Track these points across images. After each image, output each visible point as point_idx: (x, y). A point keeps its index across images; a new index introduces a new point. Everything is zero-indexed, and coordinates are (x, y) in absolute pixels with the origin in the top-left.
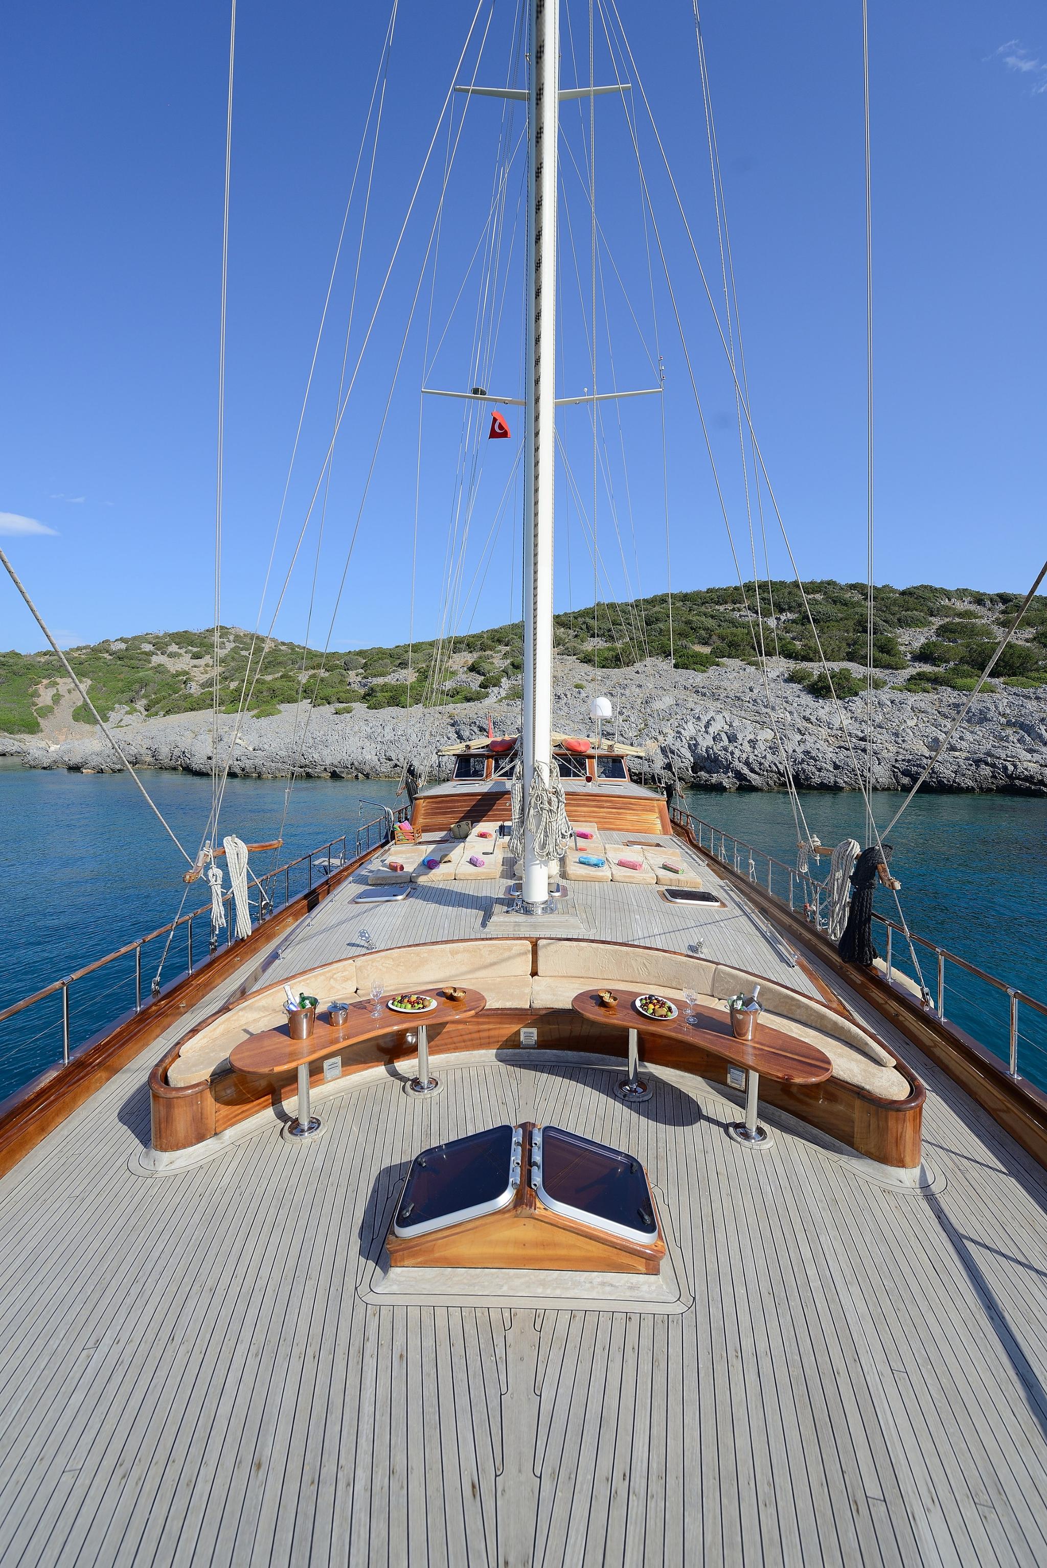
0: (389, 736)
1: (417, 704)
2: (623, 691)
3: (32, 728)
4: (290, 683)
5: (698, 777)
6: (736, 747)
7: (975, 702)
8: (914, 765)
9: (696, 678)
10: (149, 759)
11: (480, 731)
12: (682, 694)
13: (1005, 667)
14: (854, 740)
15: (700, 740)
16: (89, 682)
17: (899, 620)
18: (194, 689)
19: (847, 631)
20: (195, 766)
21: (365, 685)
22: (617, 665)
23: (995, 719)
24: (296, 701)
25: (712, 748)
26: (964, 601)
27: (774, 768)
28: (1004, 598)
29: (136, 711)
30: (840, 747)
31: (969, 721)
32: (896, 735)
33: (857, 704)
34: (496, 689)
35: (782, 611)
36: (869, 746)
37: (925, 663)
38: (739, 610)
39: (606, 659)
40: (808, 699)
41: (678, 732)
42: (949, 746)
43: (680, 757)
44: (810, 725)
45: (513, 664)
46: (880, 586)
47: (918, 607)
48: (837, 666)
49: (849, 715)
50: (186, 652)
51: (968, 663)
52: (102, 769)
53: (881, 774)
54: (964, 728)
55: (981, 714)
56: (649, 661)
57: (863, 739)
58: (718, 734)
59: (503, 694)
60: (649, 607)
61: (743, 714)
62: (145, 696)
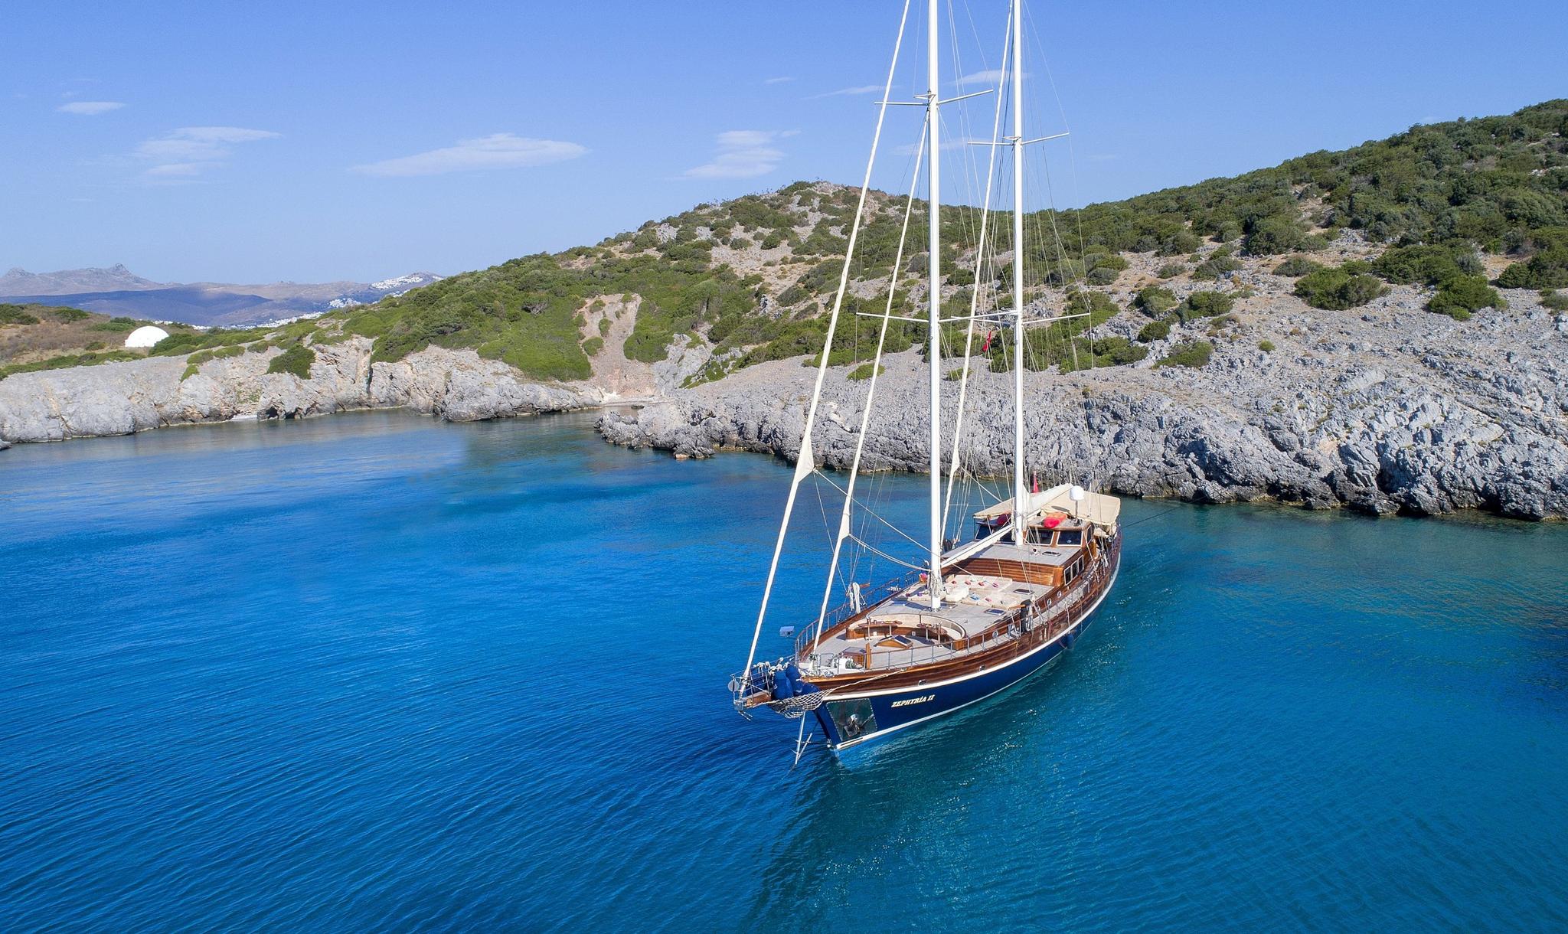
3: (583, 371)
6: (1435, 452)
15: (1394, 438)
16: (642, 301)
18: (770, 306)
25: (1403, 452)
27: (1470, 485)
34: (1159, 344)
41: (1370, 427)
43: (1361, 461)
45: (1193, 304)
50: (754, 238)
58: (1421, 431)
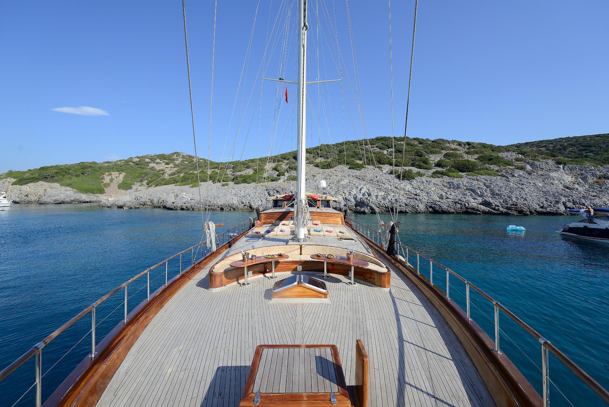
0: (243, 194)
1: (253, 182)
2: (330, 177)
3: (102, 192)
4: (204, 174)
5: (357, 209)
6: (370, 198)
7: (455, 181)
8: (433, 204)
9: (357, 173)
10: (149, 203)
11: (277, 192)
12: (351, 178)
13: (466, 169)
14: (413, 195)
15: (358, 195)
16: (125, 174)
17: (430, 151)
18: (166, 176)
19: (412, 156)
20: (168, 206)
21: (233, 175)
22: (328, 168)
23: (462, 187)
24: (207, 181)
25: (362, 198)
26: (454, 145)
28: (468, 144)
29: (143, 185)
30: (407, 198)
31: (453, 188)
32: (428, 193)
33: (414, 182)
34: (283, 177)
35: (389, 148)
36: (418, 197)
37: (439, 167)
38: (373, 148)
39: (324, 166)
40: (397, 180)
41: (350, 193)
42: (446, 197)
43: (350, 201)
44: (397, 190)
45: (289, 168)
46: (425, 139)
47: (438, 147)
48: (407, 168)
49: (411, 186)
50: (163, 162)
51: (454, 167)
52: (131, 207)
53: (422, 207)
54: (452, 191)
55: (457, 186)
56: (340, 166)
57: (416, 195)
58: (364, 193)
59: (286, 178)
60: (341, 146)
61: (373, 186)
62: (147, 179)
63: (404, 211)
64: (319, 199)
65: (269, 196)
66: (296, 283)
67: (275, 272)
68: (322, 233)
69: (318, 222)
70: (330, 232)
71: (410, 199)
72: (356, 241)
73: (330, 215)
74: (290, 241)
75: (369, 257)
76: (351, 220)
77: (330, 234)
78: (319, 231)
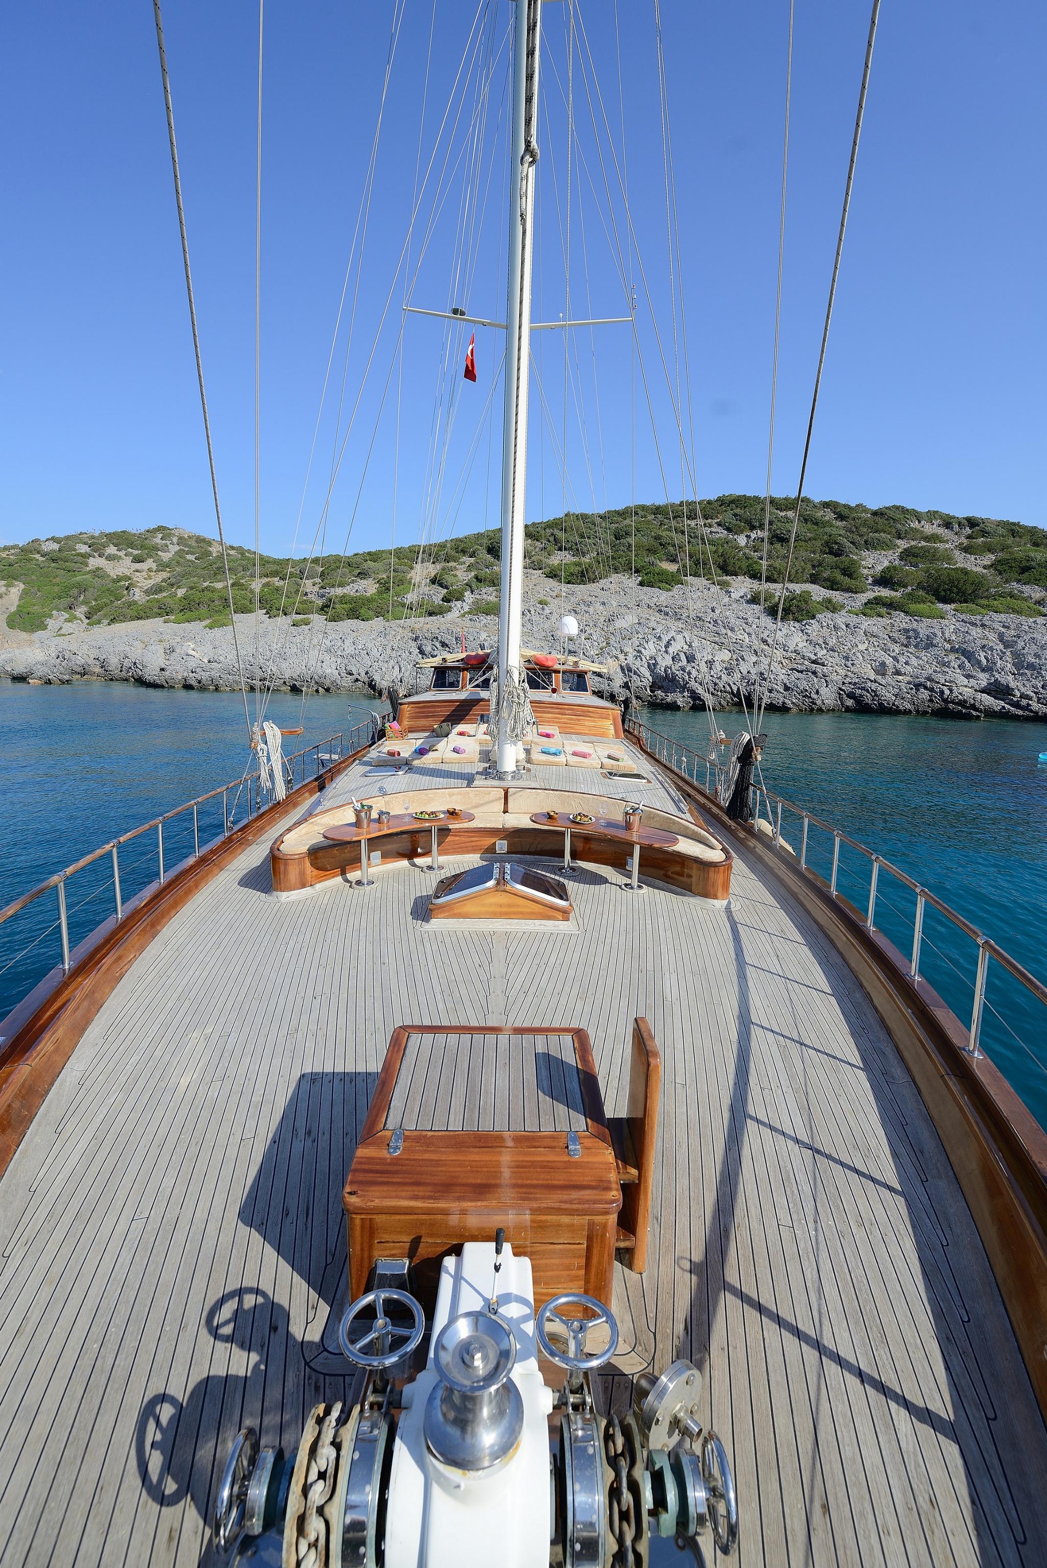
0: (350, 650)
1: (377, 617)
2: (586, 609)
4: (243, 592)
5: (655, 696)
6: (694, 667)
7: (923, 627)
8: (859, 688)
9: (660, 596)
10: (98, 670)
11: (443, 646)
12: (644, 613)
13: (957, 594)
14: (806, 663)
15: (659, 659)
16: (22, 586)
17: (866, 542)
18: (138, 595)
19: (814, 552)
20: (148, 678)
21: (323, 596)
22: (583, 581)
23: (941, 644)
24: (250, 611)
25: (670, 668)
26: (933, 524)
27: (728, 688)
28: (972, 522)
29: (76, 618)
30: (792, 669)
31: (916, 646)
32: (847, 658)
33: (813, 627)
34: (459, 604)
35: (752, 528)
36: (819, 668)
37: (885, 587)
38: (710, 526)
39: (572, 574)
40: (767, 621)
41: (639, 652)
42: (894, 670)
43: (639, 676)
44: (767, 647)
45: (477, 578)
46: (853, 505)
47: (887, 529)
48: (798, 588)
49: (805, 637)
50: (126, 555)
51: (923, 588)
52: (49, 680)
53: (827, 696)
54: (911, 653)
55: (928, 640)
56: (615, 577)
57: (814, 662)
58: (677, 654)
59: (466, 608)
60: (620, 519)
61: (703, 634)
62: (85, 603)
63: (780, 704)
64: (557, 667)
65: (420, 656)
66: (491, 883)
67: (440, 854)
68: (562, 759)
69: (553, 729)
70: (584, 756)
71: (798, 671)
72: (649, 782)
73: (582, 711)
74: (478, 777)
75: (679, 823)
76: (640, 725)
77: (584, 763)
78: (555, 754)
